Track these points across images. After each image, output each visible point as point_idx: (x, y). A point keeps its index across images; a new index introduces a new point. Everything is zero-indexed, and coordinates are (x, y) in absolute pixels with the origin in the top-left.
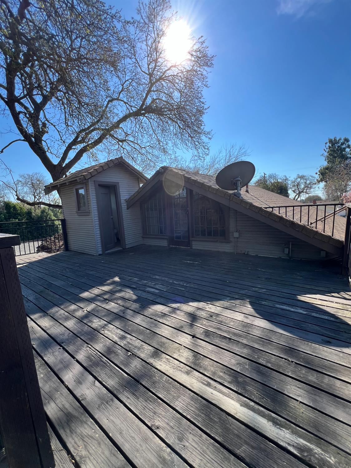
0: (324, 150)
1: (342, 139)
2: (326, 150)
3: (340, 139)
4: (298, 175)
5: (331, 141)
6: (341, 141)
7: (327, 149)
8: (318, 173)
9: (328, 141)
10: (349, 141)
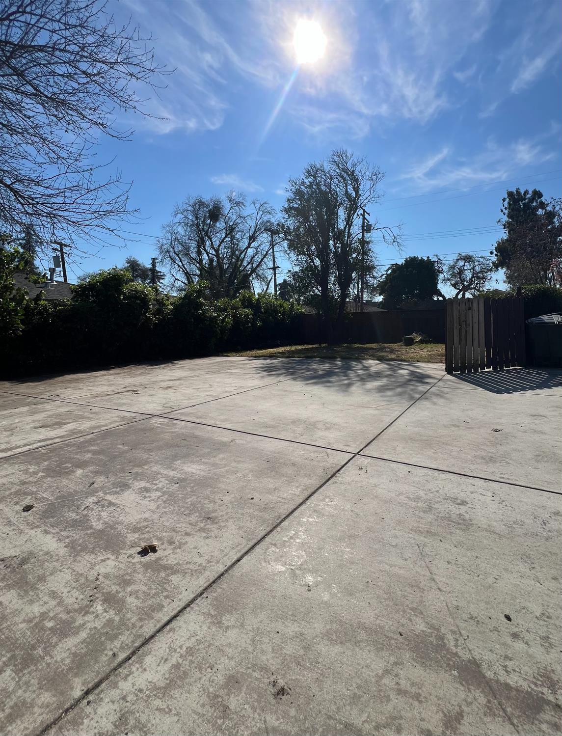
0: (502, 211)
1: (531, 192)
2: (504, 210)
3: (526, 192)
4: (460, 254)
5: (510, 194)
6: (529, 196)
7: (506, 208)
8: (495, 253)
9: (506, 196)
10: (542, 196)
